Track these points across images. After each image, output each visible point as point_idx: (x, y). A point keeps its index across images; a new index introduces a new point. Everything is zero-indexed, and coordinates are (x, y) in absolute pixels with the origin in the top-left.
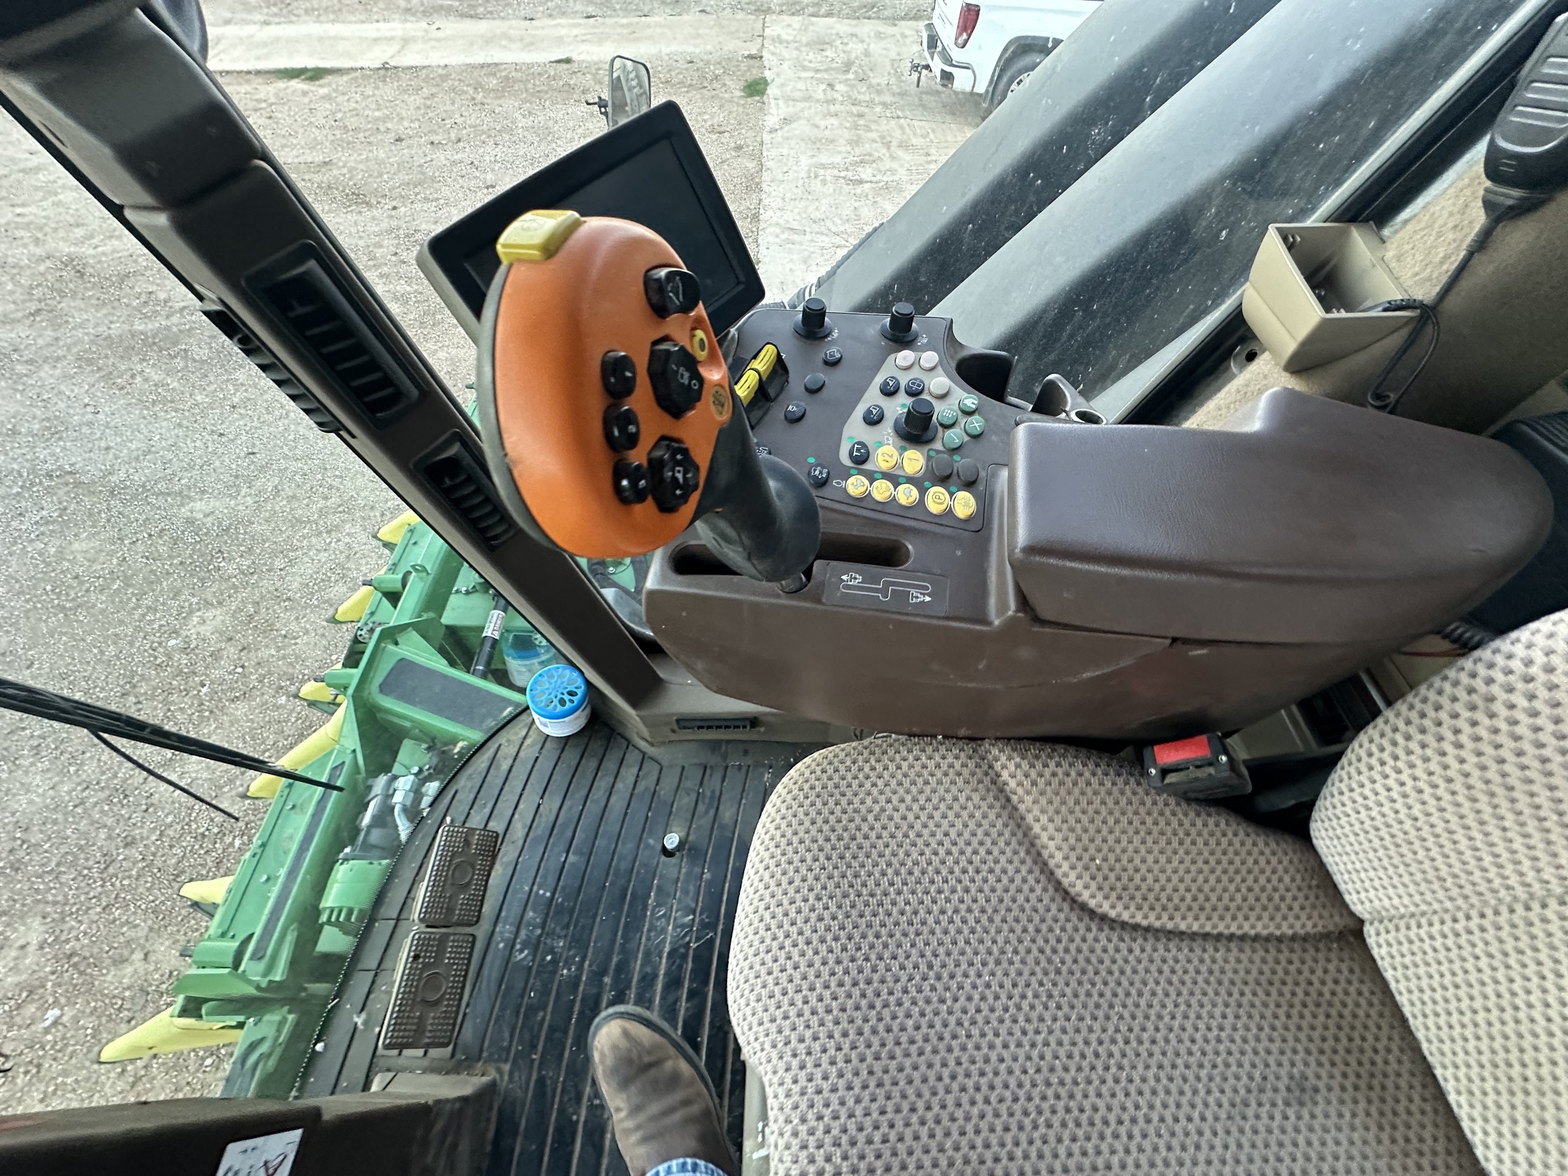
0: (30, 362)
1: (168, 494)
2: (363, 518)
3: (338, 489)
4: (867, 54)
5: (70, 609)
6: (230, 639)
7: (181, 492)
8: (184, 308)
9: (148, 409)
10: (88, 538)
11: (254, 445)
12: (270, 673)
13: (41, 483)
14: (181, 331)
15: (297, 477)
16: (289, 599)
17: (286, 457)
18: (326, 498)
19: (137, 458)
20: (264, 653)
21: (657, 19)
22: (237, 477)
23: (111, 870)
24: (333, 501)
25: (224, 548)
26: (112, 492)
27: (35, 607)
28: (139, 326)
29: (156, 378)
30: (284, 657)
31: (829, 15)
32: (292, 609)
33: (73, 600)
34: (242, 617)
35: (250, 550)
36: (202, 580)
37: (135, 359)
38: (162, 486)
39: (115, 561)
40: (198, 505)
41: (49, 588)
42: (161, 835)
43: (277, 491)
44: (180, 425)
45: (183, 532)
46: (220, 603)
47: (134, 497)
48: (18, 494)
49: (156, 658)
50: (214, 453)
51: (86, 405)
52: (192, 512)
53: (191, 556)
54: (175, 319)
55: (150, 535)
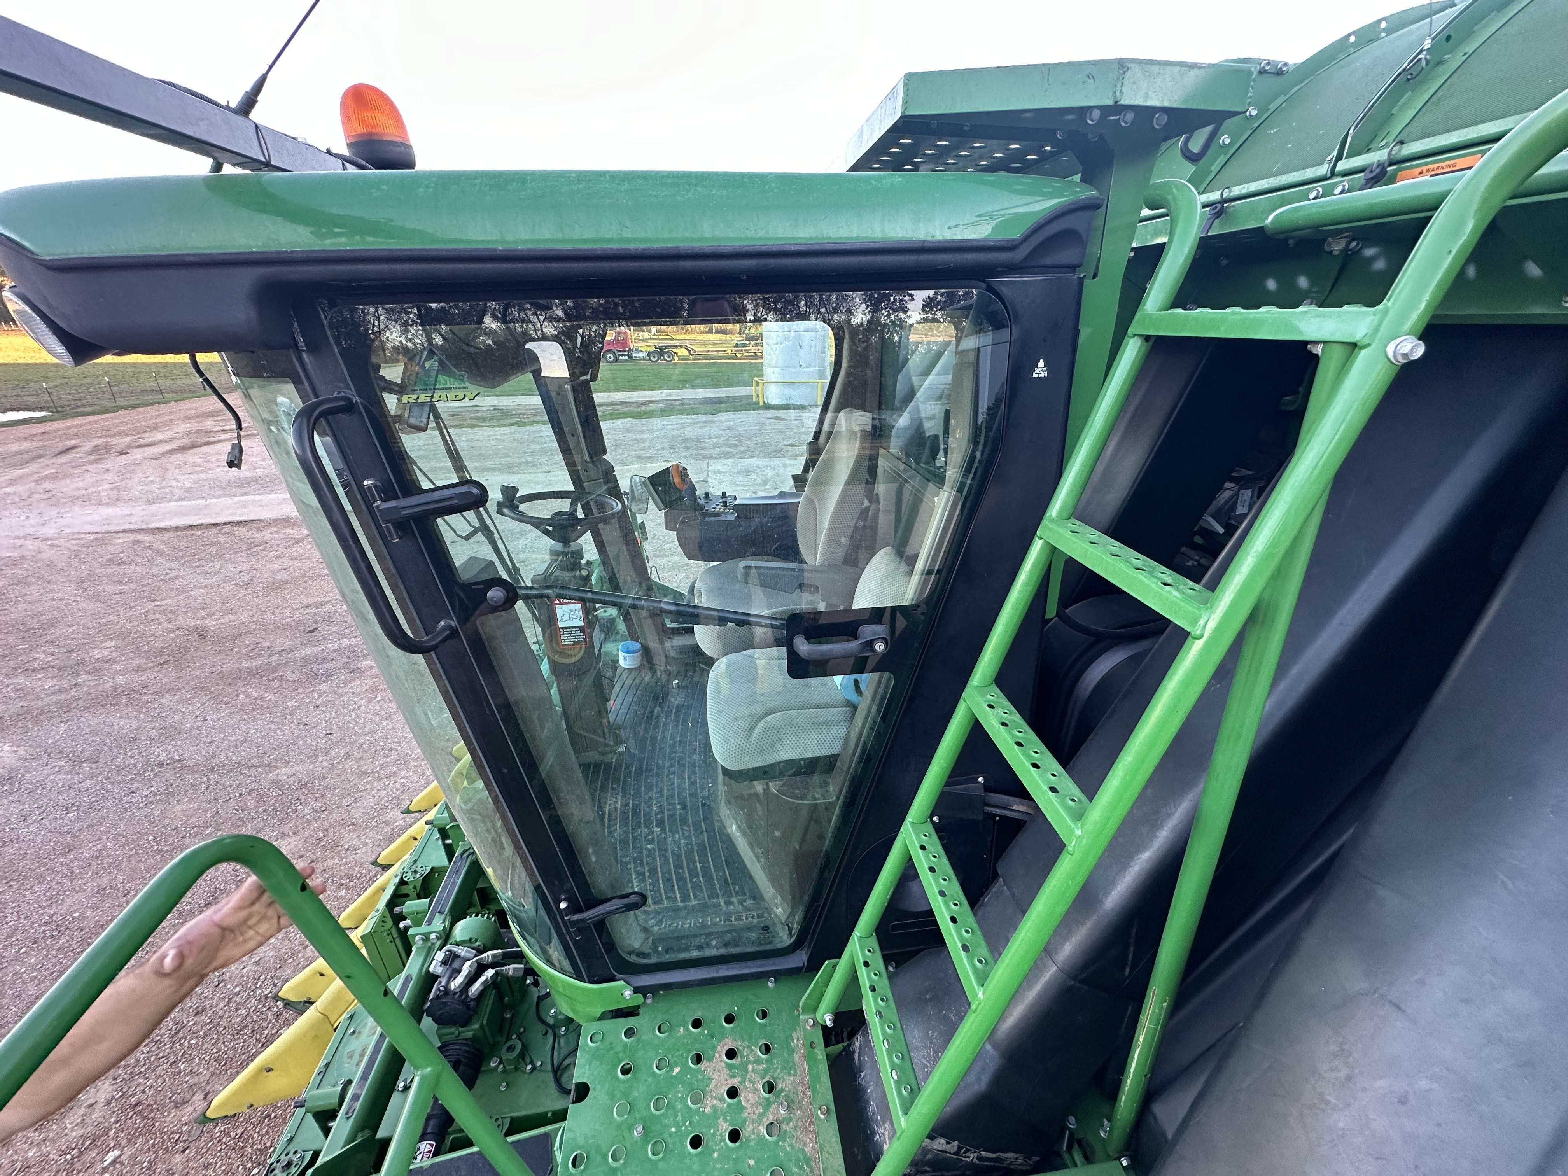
0: (156, 693)
1: (259, 767)
2: (415, 766)
3: (397, 750)
4: (778, 475)
5: (167, 851)
6: (302, 856)
7: (269, 764)
8: (283, 650)
9: (247, 714)
10: (189, 802)
11: (331, 729)
12: (333, 876)
13: (153, 770)
14: (279, 665)
15: (364, 746)
16: (353, 824)
17: (356, 734)
18: (386, 756)
19: (236, 746)
20: (330, 863)
21: (636, 466)
22: (316, 750)
23: (181, 1035)
24: (393, 757)
25: (302, 797)
26: (212, 770)
27: (137, 853)
28: (245, 664)
29: (256, 694)
30: (346, 863)
31: (752, 457)
32: (355, 831)
33: (171, 844)
34: (313, 840)
35: (323, 795)
36: (281, 820)
37: (240, 684)
38: (255, 761)
39: (209, 815)
40: (283, 771)
41: (151, 838)
42: (230, 1000)
43: (348, 756)
44: (272, 722)
45: (269, 789)
46: (295, 833)
47: (231, 771)
48: (132, 779)
49: (237, 876)
50: (298, 736)
51: (197, 717)
52: (277, 775)
53: (274, 805)
54: (275, 658)
55: (241, 795)
